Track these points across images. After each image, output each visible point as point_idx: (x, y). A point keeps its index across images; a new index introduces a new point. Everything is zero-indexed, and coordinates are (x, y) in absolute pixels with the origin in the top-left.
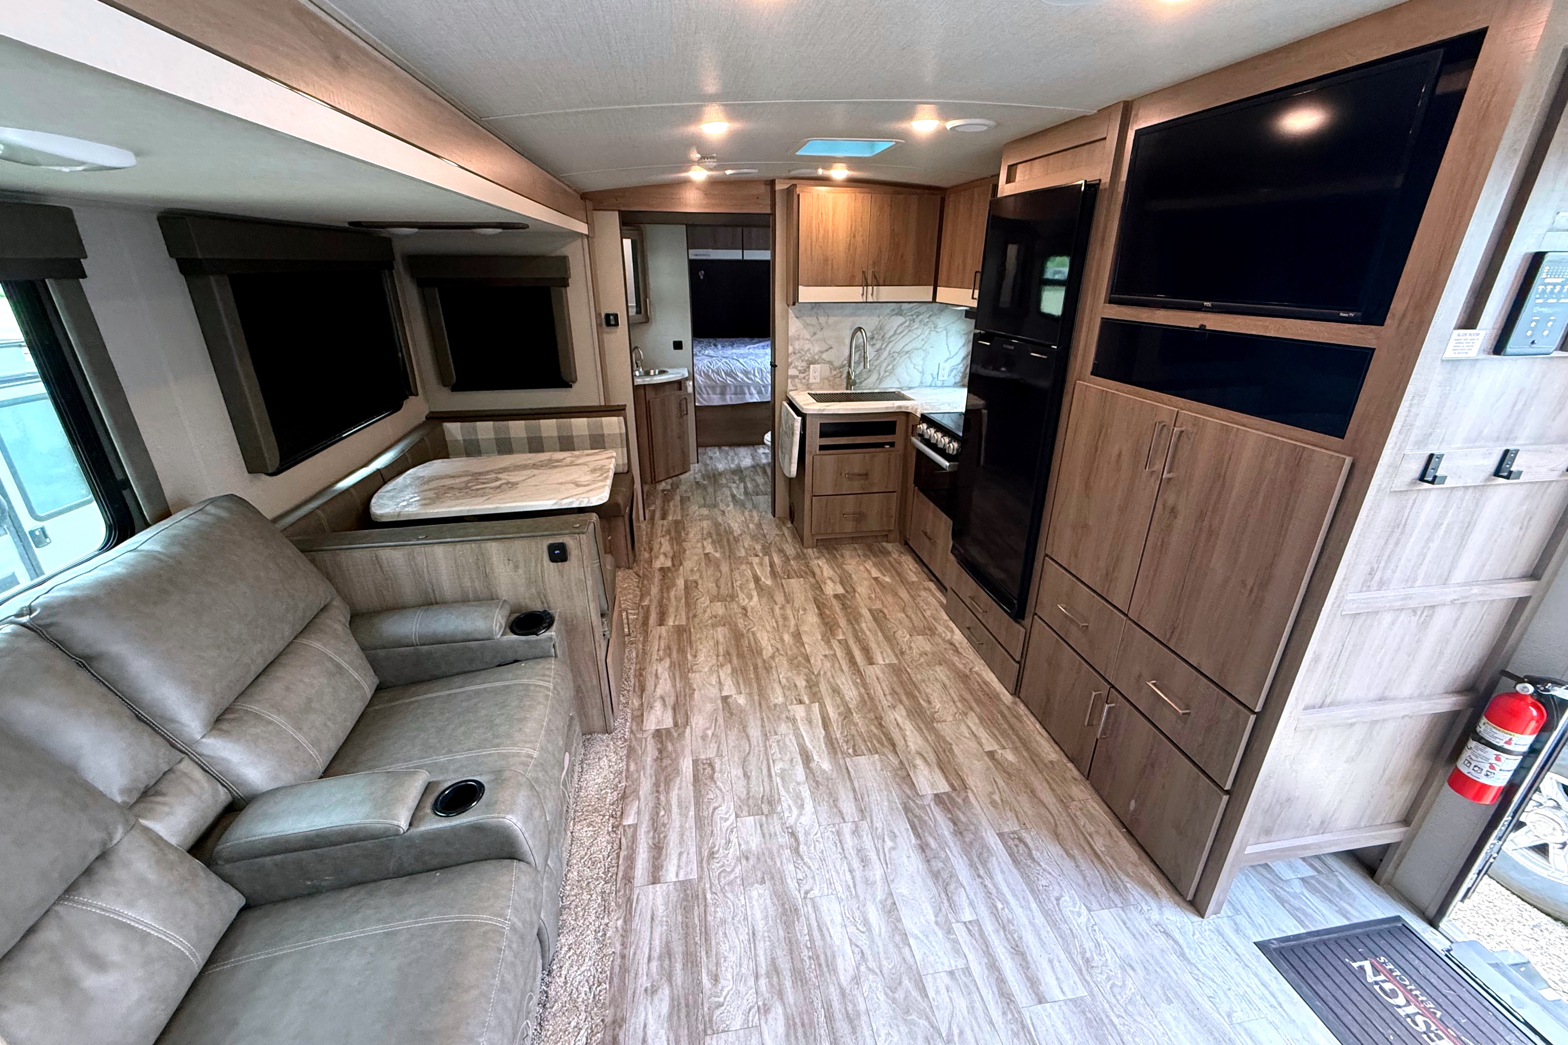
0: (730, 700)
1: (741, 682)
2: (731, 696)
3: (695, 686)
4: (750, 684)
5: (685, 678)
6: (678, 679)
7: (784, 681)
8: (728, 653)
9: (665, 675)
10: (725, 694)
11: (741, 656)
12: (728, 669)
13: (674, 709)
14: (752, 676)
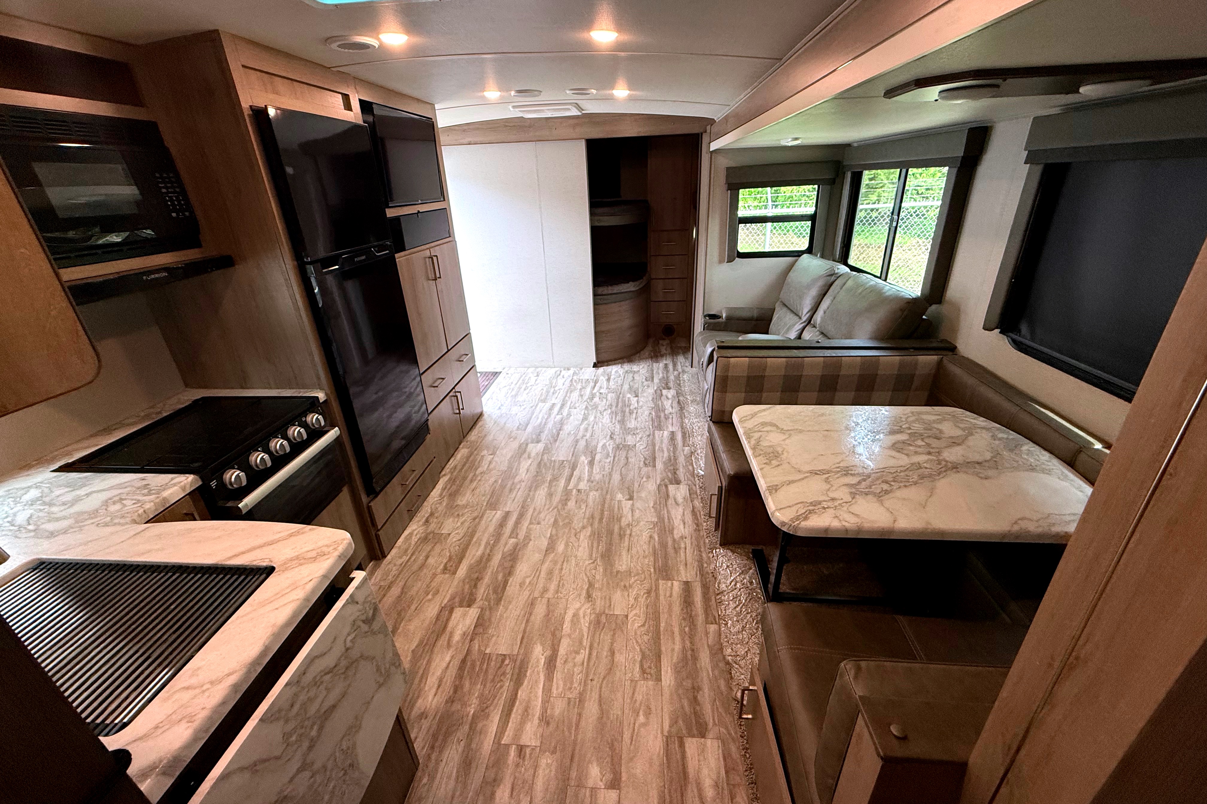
0: (627, 497)
1: (616, 509)
2: (626, 500)
3: (653, 510)
4: (610, 506)
5: (661, 519)
6: (666, 516)
7: (583, 506)
8: (621, 536)
9: (677, 521)
10: (631, 502)
11: (610, 533)
12: (624, 522)
13: (668, 496)
14: (606, 513)
